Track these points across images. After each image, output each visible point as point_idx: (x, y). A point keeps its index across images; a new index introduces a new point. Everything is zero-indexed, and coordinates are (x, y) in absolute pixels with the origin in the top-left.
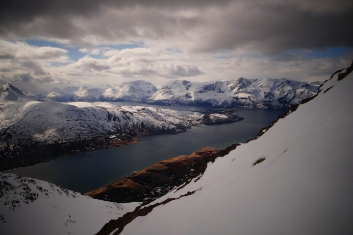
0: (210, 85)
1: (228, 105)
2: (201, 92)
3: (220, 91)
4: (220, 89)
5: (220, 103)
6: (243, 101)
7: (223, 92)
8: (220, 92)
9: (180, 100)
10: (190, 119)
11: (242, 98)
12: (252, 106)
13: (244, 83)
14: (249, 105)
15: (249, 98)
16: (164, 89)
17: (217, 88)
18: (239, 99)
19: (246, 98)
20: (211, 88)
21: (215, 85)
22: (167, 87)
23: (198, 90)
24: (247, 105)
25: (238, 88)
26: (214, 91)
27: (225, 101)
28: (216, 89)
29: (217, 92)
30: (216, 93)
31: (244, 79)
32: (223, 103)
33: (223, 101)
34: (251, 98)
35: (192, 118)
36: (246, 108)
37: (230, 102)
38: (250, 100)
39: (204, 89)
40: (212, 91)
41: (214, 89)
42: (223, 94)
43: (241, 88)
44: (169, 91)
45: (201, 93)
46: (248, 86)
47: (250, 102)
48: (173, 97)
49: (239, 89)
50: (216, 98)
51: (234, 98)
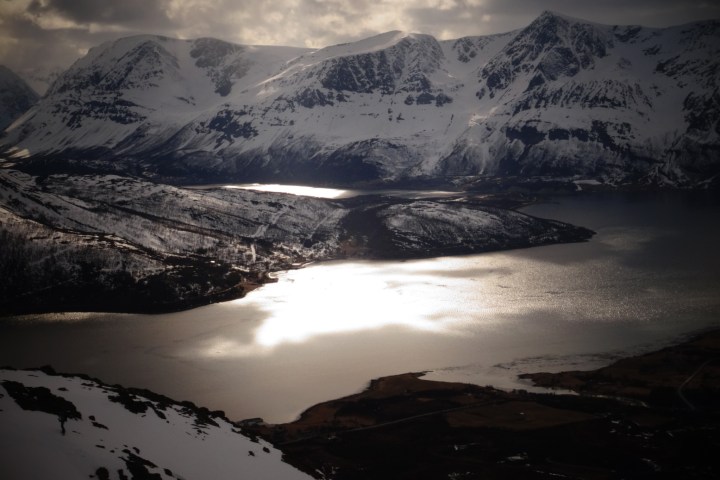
0: (366, 61)
1: (474, 171)
2: (308, 100)
3: (426, 96)
4: (426, 84)
5: (430, 166)
6: (569, 148)
7: (443, 100)
8: (425, 100)
9: (180, 149)
10: (260, 232)
11: (558, 134)
12: (619, 175)
13: (568, 44)
14: (599, 168)
15: (599, 127)
16: (80, 87)
17: (406, 75)
18: (541, 136)
19: (580, 134)
20: (370, 75)
21: (391, 59)
22: (96, 79)
23: (290, 92)
24: (591, 175)
25: (531, 75)
26: (387, 91)
27: (458, 149)
28: (399, 84)
29: (409, 101)
30: (400, 107)
31: (565, 23)
32: (445, 163)
33: (446, 150)
34: (611, 132)
35: (272, 227)
36: (588, 188)
37: (485, 156)
38: (607, 140)
39: (327, 84)
40: (377, 93)
41: (386, 85)
42: (446, 109)
43: (545, 72)
44: (110, 98)
45: (309, 104)
46: (586, 61)
47: (610, 156)
48: (139, 135)
49: (537, 81)
50: (398, 133)
51: (511, 133)
